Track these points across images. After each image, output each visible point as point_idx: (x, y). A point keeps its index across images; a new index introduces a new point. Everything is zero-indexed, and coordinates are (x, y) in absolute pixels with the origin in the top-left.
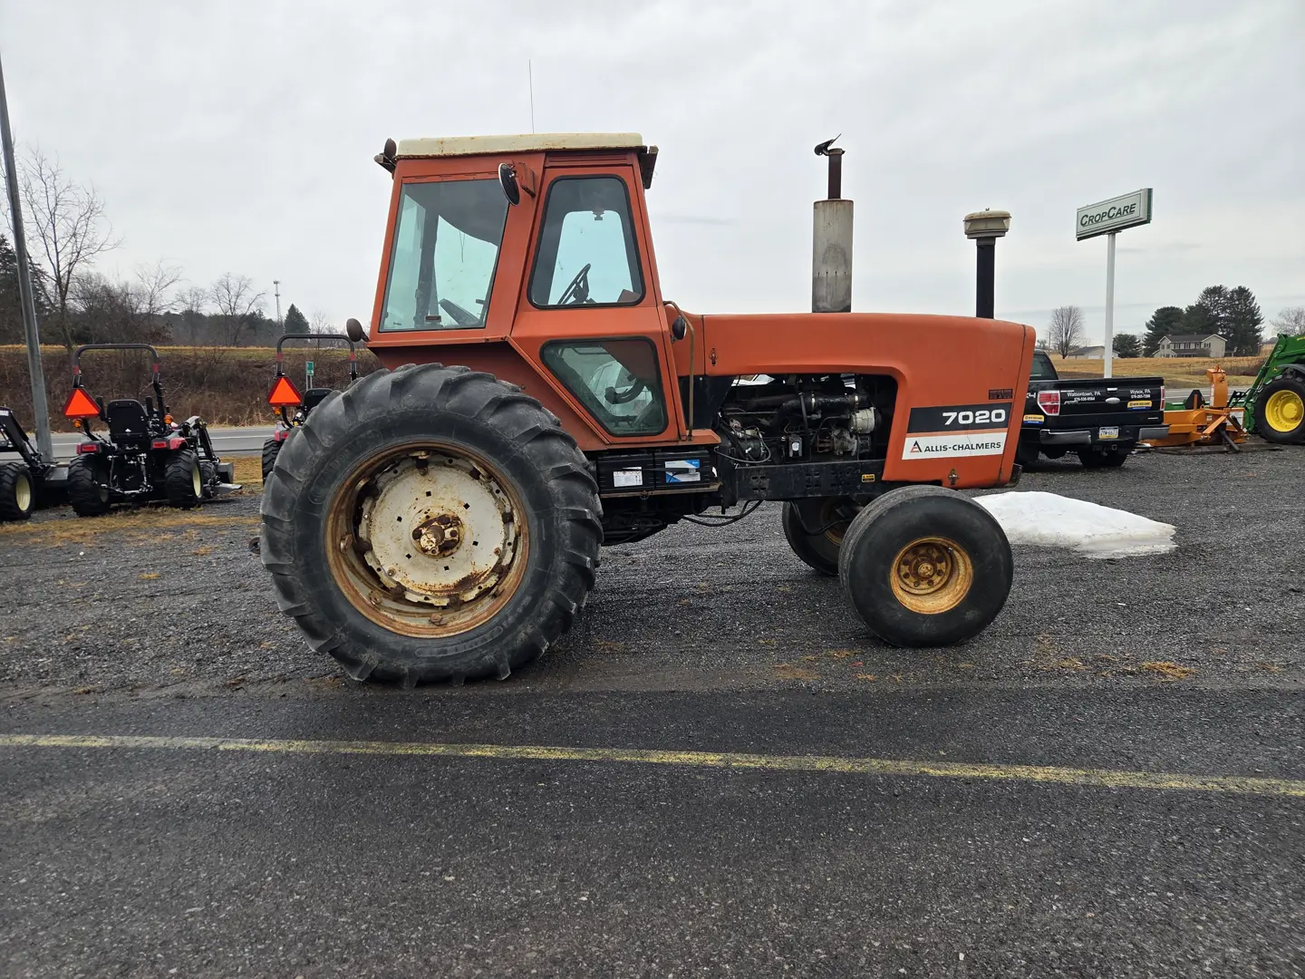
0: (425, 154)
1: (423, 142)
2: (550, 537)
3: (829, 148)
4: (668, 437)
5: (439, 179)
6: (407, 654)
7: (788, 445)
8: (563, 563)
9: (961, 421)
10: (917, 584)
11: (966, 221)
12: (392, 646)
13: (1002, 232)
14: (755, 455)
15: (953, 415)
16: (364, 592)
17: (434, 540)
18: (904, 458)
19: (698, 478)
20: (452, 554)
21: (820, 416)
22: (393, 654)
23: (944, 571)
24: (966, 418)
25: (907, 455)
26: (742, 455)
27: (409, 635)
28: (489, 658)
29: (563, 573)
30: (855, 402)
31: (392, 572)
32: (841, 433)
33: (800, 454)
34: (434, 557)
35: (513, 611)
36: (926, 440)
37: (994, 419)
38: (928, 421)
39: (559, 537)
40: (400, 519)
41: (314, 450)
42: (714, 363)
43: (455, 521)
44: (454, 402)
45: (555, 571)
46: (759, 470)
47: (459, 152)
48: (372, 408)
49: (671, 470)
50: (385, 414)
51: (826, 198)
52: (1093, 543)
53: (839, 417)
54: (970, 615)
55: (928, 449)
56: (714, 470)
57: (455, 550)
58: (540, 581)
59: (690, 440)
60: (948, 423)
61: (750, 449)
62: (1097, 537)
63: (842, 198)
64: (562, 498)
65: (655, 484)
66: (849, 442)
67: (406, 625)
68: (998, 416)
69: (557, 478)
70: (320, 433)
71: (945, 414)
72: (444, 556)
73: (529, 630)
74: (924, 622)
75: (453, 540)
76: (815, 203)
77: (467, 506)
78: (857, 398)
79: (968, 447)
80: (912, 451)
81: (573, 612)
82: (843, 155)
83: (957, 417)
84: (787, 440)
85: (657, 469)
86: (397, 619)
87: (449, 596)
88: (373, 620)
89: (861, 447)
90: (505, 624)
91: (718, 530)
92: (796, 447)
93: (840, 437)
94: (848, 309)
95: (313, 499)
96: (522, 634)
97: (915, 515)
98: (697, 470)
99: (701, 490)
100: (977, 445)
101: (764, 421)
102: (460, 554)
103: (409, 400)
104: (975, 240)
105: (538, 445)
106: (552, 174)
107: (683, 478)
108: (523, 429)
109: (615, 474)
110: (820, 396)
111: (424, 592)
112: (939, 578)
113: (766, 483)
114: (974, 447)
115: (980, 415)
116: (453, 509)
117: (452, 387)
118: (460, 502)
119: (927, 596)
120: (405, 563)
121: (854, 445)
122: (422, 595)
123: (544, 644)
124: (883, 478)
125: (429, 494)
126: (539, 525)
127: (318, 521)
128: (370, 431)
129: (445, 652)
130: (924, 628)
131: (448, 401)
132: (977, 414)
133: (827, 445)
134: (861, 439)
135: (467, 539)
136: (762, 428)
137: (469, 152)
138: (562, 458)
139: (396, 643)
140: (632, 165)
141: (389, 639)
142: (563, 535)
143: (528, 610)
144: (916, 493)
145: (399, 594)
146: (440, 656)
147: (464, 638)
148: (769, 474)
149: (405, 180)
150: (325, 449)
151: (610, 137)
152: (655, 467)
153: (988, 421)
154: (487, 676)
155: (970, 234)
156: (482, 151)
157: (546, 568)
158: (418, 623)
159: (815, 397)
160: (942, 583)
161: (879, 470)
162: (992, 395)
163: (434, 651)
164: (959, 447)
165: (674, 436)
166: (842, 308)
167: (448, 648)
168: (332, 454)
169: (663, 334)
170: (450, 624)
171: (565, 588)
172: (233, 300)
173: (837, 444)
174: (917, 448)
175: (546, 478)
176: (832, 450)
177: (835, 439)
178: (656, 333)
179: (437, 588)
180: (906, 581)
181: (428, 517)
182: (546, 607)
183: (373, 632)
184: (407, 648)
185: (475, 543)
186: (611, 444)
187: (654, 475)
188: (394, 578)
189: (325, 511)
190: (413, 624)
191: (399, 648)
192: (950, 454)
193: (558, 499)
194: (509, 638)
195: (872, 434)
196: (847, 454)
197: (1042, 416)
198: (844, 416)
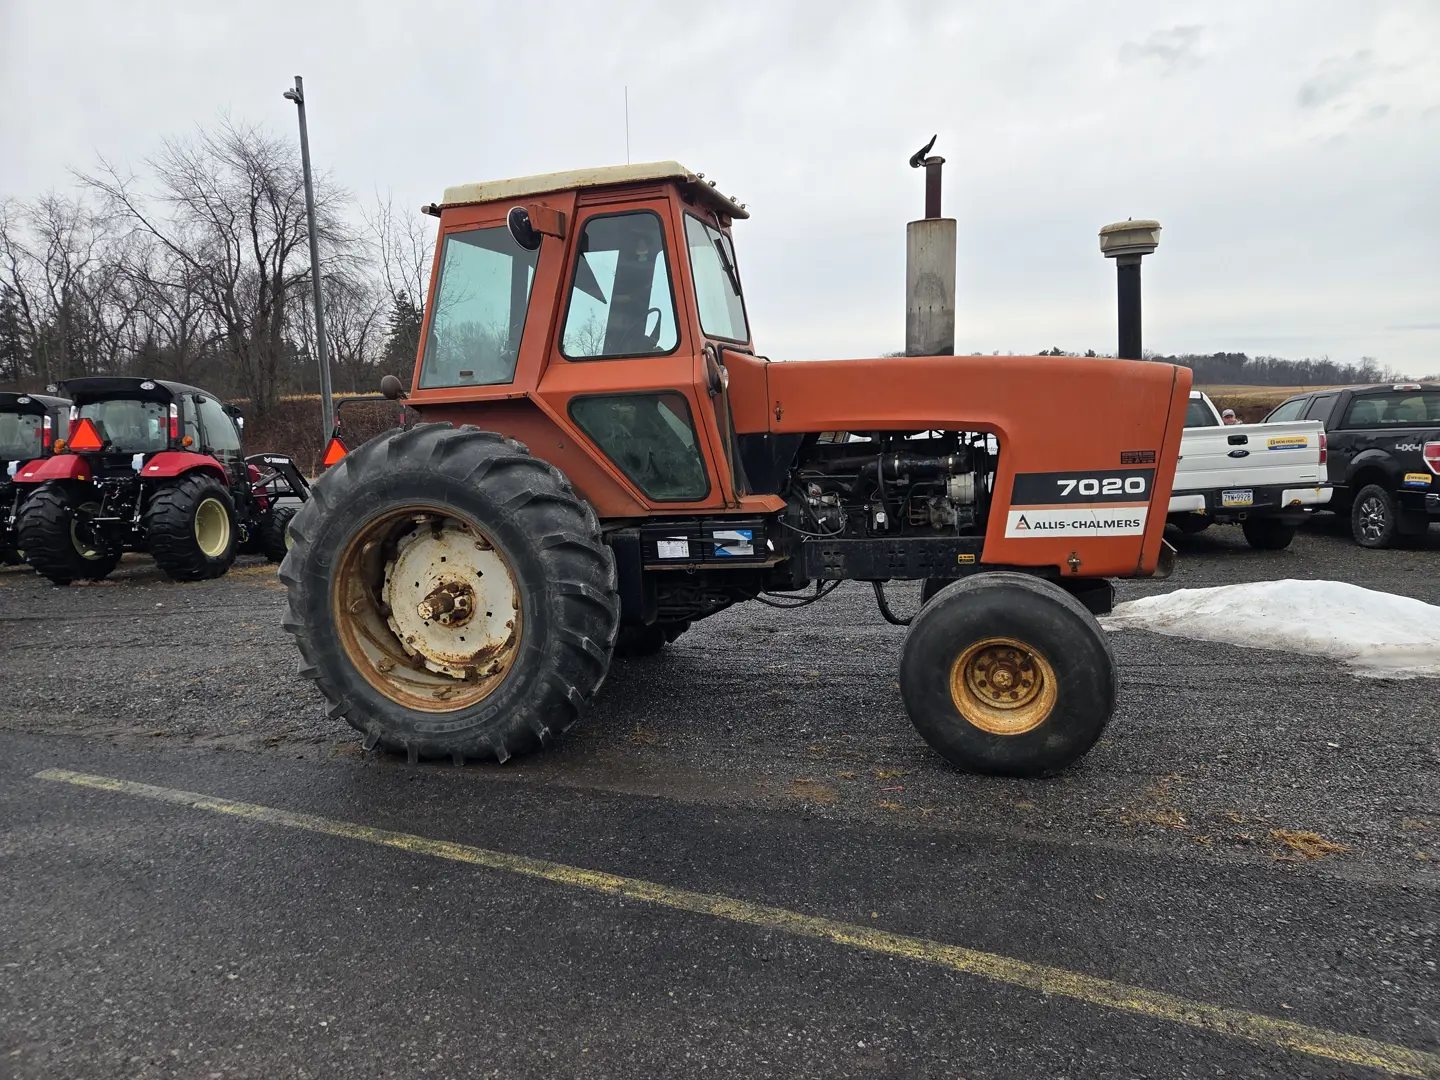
0: (463, 201)
1: (466, 189)
2: (542, 612)
3: (927, 156)
4: (712, 503)
5: (476, 227)
6: (407, 726)
7: (871, 515)
8: (557, 642)
9: (1083, 492)
10: (997, 695)
11: (1103, 234)
12: (393, 717)
13: (1150, 247)
14: (831, 525)
15: (1072, 483)
16: (375, 657)
17: (430, 609)
18: (1006, 536)
19: (751, 552)
20: (464, 624)
21: (906, 482)
22: (394, 725)
23: (1032, 681)
24: (1089, 487)
25: (1011, 532)
26: (811, 526)
27: (411, 707)
28: (484, 739)
29: (558, 653)
30: (948, 465)
31: (411, 640)
32: (939, 503)
33: (886, 527)
34: (448, 626)
35: (508, 691)
36: (1037, 515)
37: (1129, 490)
38: (1039, 490)
39: (552, 612)
40: (417, 584)
41: (321, 512)
42: (778, 419)
43: (466, 590)
44: (447, 464)
45: (548, 650)
46: (831, 544)
47: (496, 196)
48: (371, 469)
49: (719, 541)
50: (382, 476)
51: (923, 218)
52: (1380, 656)
53: (931, 482)
54: (1053, 741)
55: (1038, 526)
56: (770, 544)
57: (467, 620)
58: (534, 660)
59: (738, 507)
60: (1065, 493)
61: (824, 519)
62: (1390, 648)
63: (943, 216)
64: (554, 571)
65: (704, 557)
66: (949, 513)
67: (412, 696)
68: (1135, 485)
69: (548, 549)
70: (327, 493)
71: (1060, 482)
72: (458, 626)
73: (524, 712)
74: (994, 744)
75: (462, 610)
76: (909, 224)
77: (480, 574)
78: (950, 461)
79: (1092, 524)
80: (1018, 528)
81: (569, 696)
82: (943, 165)
83: (1077, 486)
84: (871, 509)
85: (703, 540)
86: (403, 689)
87: (464, 668)
88: (378, 688)
89: (962, 520)
90: (499, 704)
91: (791, 613)
92: (881, 518)
93: (937, 507)
94: (949, 351)
95: (320, 560)
96: (519, 716)
97: (977, 610)
98: (749, 542)
99: (755, 565)
100: (1106, 522)
101: (846, 486)
102: (473, 624)
103: (406, 462)
104: (1115, 259)
105: (531, 511)
106: (585, 213)
107: (734, 551)
108: (515, 492)
109: (659, 543)
110: (906, 458)
111: (441, 662)
112: (1025, 690)
113: (840, 559)
114: (1102, 524)
115: (1109, 484)
116: (467, 576)
117: (449, 447)
118: (473, 570)
119: (1009, 712)
120: (424, 631)
121: (954, 517)
122: (440, 665)
123: (540, 730)
124: (982, 560)
125: (444, 559)
126: (531, 599)
127: (326, 583)
128: (368, 493)
129: (442, 728)
130: (993, 753)
131: (440, 462)
132: (1105, 482)
133: (921, 517)
134: (962, 511)
135: (480, 610)
136: (843, 494)
137: (503, 196)
138: (559, 526)
139: (398, 715)
140: (668, 197)
141: (391, 709)
142: (556, 612)
143: (522, 690)
144: (984, 581)
145: (419, 663)
146: (438, 731)
147: (463, 714)
148: (843, 550)
149: (448, 230)
150: (329, 511)
151: (643, 167)
152: (702, 537)
153: (1120, 492)
154: (484, 758)
155: (1108, 251)
156: (516, 193)
157: (539, 646)
158: (423, 695)
159: (899, 459)
160: (1031, 697)
161: (978, 550)
162: (1124, 458)
163: (430, 727)
164: (1081, 525)
165: (720, 503)
166: (938, 350)
167: (446, 725)
168: (336, 515)
169: (694, 387)
170: (453, 699)
171: (560, 669)
172: (595, 344)
173: (934, 516)
174: (1022, 524)
175: (538, 549)
176: (929, 524)
177: (932, 509)
178: (686, 386)
179: (455, 659)
180: (984, 691)
181: (441, 583)
182: (540, 689)
183: (377, 701)
184: (407, 721)
185: (489, 614)
186: (652, 510)
187: (702, 547)
188: (413, 645)
189: (331, 573)
190: (418, 695)
191: (399, 720)
192: (1068, 532)
193: (550, 571)
194: (503, 719)
195: (973, 504)
196: (948, 528)
197: (1429, 476)
198: (936, 482)
